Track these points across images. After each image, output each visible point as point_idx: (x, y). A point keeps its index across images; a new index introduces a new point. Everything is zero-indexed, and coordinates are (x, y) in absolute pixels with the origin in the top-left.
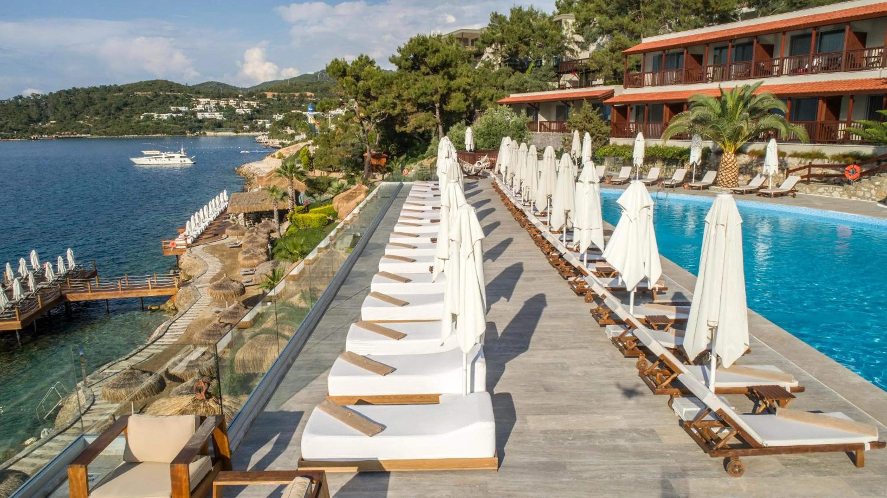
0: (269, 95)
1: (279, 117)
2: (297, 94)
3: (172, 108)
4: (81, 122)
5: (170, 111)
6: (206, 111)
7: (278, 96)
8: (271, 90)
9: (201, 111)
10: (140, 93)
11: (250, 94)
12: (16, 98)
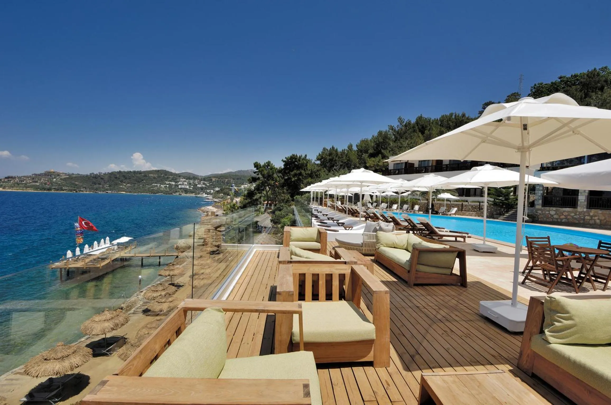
0: (214, 179)
1: (217, 189)
2: (227, 180)
3: (167, 183)
4: (121, 186)
5: (165, 184)
6: (183, 184)
7: (218, 181)
8: (214, 177)
9: (180, 184)
10: (152, 175)
11: (205, 179)
12: (91, 174)
